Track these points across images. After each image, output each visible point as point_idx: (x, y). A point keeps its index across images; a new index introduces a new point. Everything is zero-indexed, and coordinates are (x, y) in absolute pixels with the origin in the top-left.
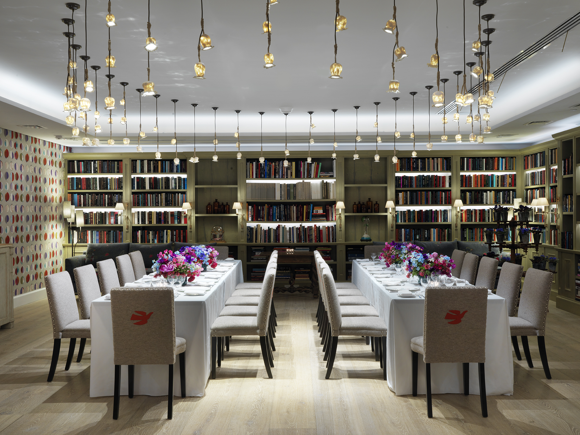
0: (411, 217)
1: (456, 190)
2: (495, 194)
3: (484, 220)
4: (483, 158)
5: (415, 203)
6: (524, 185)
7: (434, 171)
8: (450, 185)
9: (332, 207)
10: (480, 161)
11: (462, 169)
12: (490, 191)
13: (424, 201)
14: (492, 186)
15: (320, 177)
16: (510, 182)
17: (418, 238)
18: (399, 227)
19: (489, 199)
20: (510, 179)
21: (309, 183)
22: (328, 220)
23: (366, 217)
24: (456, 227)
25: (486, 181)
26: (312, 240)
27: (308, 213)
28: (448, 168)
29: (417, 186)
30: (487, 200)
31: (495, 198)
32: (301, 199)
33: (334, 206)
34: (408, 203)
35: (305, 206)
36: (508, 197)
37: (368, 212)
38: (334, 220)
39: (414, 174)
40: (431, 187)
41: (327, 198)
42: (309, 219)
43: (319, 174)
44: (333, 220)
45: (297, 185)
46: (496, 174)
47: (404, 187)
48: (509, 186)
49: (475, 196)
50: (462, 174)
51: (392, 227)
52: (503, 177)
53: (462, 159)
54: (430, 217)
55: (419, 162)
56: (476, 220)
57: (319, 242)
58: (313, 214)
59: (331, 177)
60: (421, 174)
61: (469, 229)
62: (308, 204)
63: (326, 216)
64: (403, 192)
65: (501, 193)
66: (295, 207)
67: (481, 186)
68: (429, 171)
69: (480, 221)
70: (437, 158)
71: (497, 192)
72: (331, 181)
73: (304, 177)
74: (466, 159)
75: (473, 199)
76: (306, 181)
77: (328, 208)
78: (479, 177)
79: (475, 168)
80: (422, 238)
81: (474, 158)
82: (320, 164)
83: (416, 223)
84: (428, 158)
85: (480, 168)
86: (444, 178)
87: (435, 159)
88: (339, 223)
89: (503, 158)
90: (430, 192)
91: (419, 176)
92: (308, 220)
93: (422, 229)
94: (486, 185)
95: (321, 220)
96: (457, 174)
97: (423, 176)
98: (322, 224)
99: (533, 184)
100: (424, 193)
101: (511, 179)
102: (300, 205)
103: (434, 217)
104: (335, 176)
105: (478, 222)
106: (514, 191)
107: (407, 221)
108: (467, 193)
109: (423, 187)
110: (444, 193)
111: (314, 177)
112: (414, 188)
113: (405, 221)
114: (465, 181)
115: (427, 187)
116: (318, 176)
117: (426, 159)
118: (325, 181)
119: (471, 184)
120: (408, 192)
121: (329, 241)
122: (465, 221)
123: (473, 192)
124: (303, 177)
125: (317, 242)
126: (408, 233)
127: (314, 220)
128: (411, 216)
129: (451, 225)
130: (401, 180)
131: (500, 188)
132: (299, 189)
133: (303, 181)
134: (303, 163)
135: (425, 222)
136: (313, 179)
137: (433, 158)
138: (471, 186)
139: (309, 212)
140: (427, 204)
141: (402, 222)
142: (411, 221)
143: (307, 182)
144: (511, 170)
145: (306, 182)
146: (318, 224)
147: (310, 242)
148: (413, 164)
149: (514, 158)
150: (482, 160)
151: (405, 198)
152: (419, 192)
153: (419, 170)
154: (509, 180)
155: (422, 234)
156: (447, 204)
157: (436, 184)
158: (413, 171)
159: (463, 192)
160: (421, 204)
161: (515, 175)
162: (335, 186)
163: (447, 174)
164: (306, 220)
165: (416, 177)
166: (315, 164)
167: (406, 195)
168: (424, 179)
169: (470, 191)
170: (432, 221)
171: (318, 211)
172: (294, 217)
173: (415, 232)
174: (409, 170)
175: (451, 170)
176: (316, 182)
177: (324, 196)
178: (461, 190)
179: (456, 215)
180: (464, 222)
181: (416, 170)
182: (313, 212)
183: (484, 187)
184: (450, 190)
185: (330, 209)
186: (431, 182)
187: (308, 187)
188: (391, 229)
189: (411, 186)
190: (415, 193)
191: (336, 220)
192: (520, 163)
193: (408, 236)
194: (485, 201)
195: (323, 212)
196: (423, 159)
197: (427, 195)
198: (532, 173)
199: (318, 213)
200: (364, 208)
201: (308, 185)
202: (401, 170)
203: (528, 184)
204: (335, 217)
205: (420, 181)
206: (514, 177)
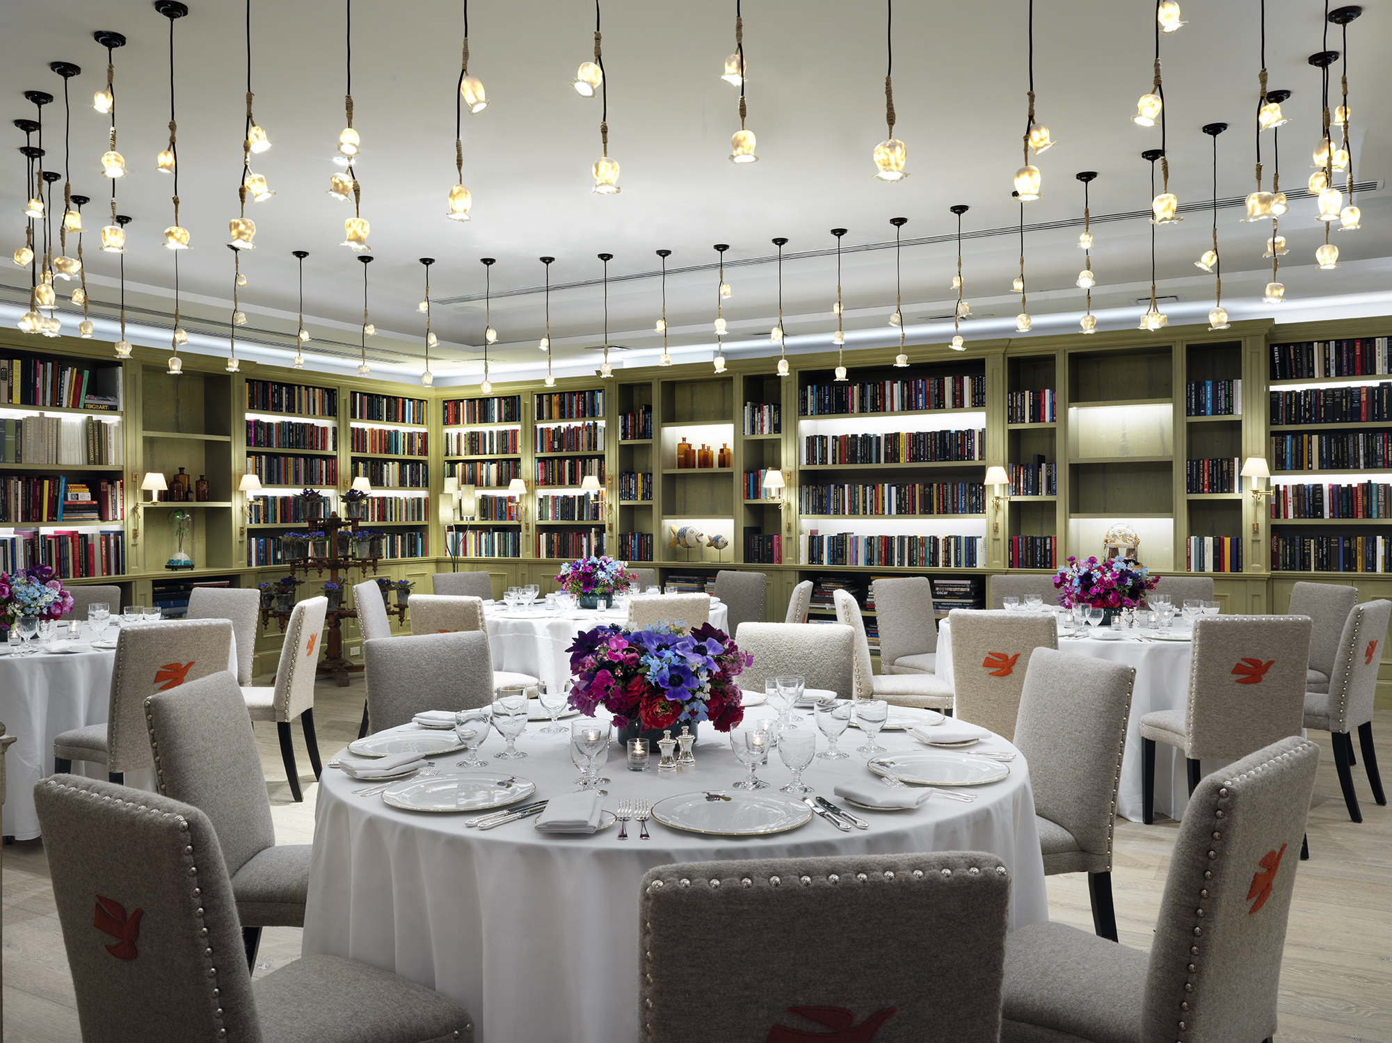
0: (270, 512)
1: (344, 458)
2: (400, 469)
3: (384, 519)
4: (384, 397)
5: (276, 482)
6: (442, 452)
7: (308, 415)
8: (335, 447)
9: (114, 486)
10: (379, 402)
11: (353, 416)
12: (393, 461)
13: (291, 478)
14: (396, 453)
15: (84, 408)
16: (420, 446)
17: (279, 557)
18: (252, 533)
19: (391, 478)
20: (420, 440)
21: (58, 420)
22: (103, 517)
23: (182, 511)
25: (389, 442)
26: (66, 570)
27: (53, 501)
28: (332, 412)
29: (279, 446)
30: (388, 478)
31: (400, 477)
32: (36, 462)
33: (118, 482)
34: (264, 481)
35: (46, 483)
36: (416, 474)
37: (187, 500)
38: (119, 518)
39: (274, 419)
40: (304, 449)
41: (101, 463)
42: (56, 516)
43: (82, 400)
44: (116, 520)
45: (26, 423)
46: (403, 429)
47: (258, 446)
48: (419, 455)
49: (372, 470)
50: (354, 424)
51: (242, 534)
52: (411, 435)
53: (354, 394)
55: (284, 392)
56: (373, 520)
57: (86, 576)
58: (66, 503)
59: (113, 409)
60: (287, 419)
62: (53, 476)
63: (100, 509)
64: (254, 457)
65: (408, 466)
66: (20, 482)
67: (381, 452)
68: (300, 414)
69: (379, 520)
70: (314, 388)
71: (403, 463)
72: (111, 420)
73: (44, 404)
74: (358, 395)
75: (370, 476)
76: (48, 414)
77: (107, 488)
78: (378, 432)
79: (373, 415)
81: (370, 395)
82: (86, 373)
83: (279, 525)
84: (299, 387)
85: (380, 415)
86: (324, 429)
87: (311, 389)
88: (131, 527)
89: (410, 400)
90: (303, 459)
91: (283, 422)
92: (53, 518)
94: (388, 451)
95: (87, 520)
96: (346, 424)
97: (290, 423)
98: (91, 528)
99: (474, 452)
100: (291, 459)
101: (422, 440)
102: (33, 479)
104: (121, 408)
105: (376, 523)
106: (425, 463)
107: (262, 521)
108: (360, 463)
109: (289, 448)
110: (324, 462)
111: (68, 407)
112: (274, 449)
113: (259, 522)
114: (358, 438)
115: (296, 448)
116: (81, 406)
117: (296, 387)
118: (95, 417)
119: (366, 446)
120: (264, 457)
121: (109, 573)
123: (369, 463)
124: (41, 402)
125: (82, 576)
126: (261, 547)
127: (69, 520)
128: (270, 508)
130: (251, 429)
131: (407, 457)
132: (30, 434)
133: (42, 415)
134: (42, 365)
135: (295, 522)
136: (67, 410)
137: (307, 388)
138: (366, 451)
139: (57, 497)
140: (297, 483)
141: (253, 522)
142: (270, 521)
143: (53, 419)
144: (420, 423)
145: (48, 418)
146: (82, 529)
148: (273, 396)
149: (425, 403)
150: (381, 401)
151: (258, 471)
152: (283, 458)
153: (284, 409)
154: (418, 443)
156: (329, 483)
157: (311, 443)
158: (273, 410)
159: (355, 461)
160: (286, 484)
161: (425, 435)
162: (121, 433)
163: (326, 423)
164: (48, 520)
165: (278, 425)
166: (72, 372)
167: (260, 462)
168: (291, 431)
169: (364, 460)
171: (80, 494)
172: (17, 512)
173: (274, 545)
174: (265, 408)
175: (336, 416)
176: (73, 420)
177: (92, 456)
178: (352, 458)
181: (277, 409)
182: (66, 498)
183: (385, 453)
184: (334, 457)
185: (110, 490)
186: (304, 437)
187: (55, 431)
188: (239, 539)
189: (269, 445)
190: (275, 460)
191: (123, 519)
192: (434, 413)
193: (262, 554)
194: (385, 481)
195: (92, 499)
196: (290, 387)
197: (296, 465)
198: (472, 433)
199: (80, 499)
200: (179, 490)
201: (55, 427)
202: (252, 407)
203: (455, 451)
204: (122, 510)
205: (284, 434)
206: (424, 437)
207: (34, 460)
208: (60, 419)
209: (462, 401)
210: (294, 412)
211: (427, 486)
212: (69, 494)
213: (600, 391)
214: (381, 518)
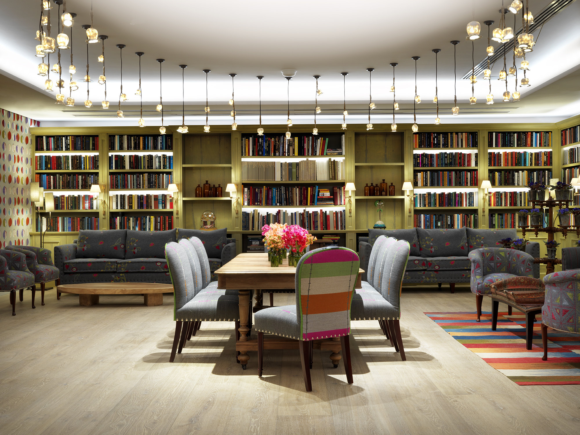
0: (432, 201)
1: (483, 169)
2: (528, 175)
3: (515, 204)
4: (514, 133)
5: (436, 185)
6: (561, 163)
7: (458, 147)
8: (476, 164)
9: (340, 189)
10: (511, 136)
11: (490, 145)
12: (523, 170)
13: (446, 182)
14: (525, 165)
15: (326, 155)
16: (545, 160)
17: (439, 225)
18: (417, 212)
19: (521, 180)
20: (545, 156)
22: (335, 204)
23: (380, 200)
24: (484, 212)
25: (518, 159)
26: (317, 227)
27: (313, 196)
28: (475, 145)
29: (438, 165)
30: (518, 181)
31: (528, 179)
32: (305, 180)
33: (343, 188)
34: (429, 184)
35: (309, 189)
36: (542, 177)
37: (381, 195)
38: (343, 204)
39: (435, 152)
40: (455, 166)
41: (335, 179)
42: (314, 203)
43: (325, 151)
44: (342, 205)
45: (300, 163)
46: (531, 151)
47: (424, 167)
48: (544, 165)
49: (505, 176)
50: (490, 151)
51: (410, 212)
52: (537, 155)
53: (490, 134)
54: (453, 201)
55: (441, 137)
56: (506, 205)
57: (326, 230)
58: (319, 197)
59: (340, 154)
60: (443, 151)
61: (498, 214)
62: (313, 185)
63: (334, 199)
64: (422, 172)
65: (535, 173)
66: (298, 189)
67: (512, 165)
68: (452, 147)
69: (511, 205)
70: (462, 133)
71: (530, 171)
72: (339, 159)
74: (494, 133)
75: (503, 180)
76: (310, 159)
78: (510, 154)
79: (506, 144)
80: (444, 225)
81: (504, 133)
82: (327, 139)
83: (438, 207)
84: (451, 133)
85: (511, 144)
86: (469, 155)
87: (460, 134)
88: (348, 208)
89: (537, 132)
90: (454, 172)
91: (441, 153)
92: (313, 204)
93: (444, 215)
94: (518, 163)
95: (328, 205)
96: (485, 151)
97: (446, 153)
98: (329, 209)
99: (572, 161)
100: (446, 173)
101: (547, 157)
102: (303, 187)
103: (458, 201)
104: (344, 153)
105: (508, 207)
106: (550, 170)
107: (427, 205)
108: (496, 172)
109: (445, 166)
110: (469, 173)
111: (319, 155)
112: (435, 168)
113: (425, 206)
114: (494, 159)
115: (450, 166)
116: (325, 154)
117: (449, 134)
118: (333, 159)
119: (501, 162)
120: (429, 172)
121: (337, 228)
122: (494, 205)
123: (503, 172)
124: (307, 154)
125: (324, 229)
126: (428, 219)
127: (320, 205)
128: (432, 199)
129: (477, 210)
130: (420, 158)
131: (534, 167)
132: (302, 168)
133: (307, 159)
134: (307, 139)
135: (448, 206)
137: (457, 133)
138: (501, 165)
139: (314, 195)
140: (450, 185)
141: (422, 206)
142: (432, 206)
143: (312, 161)
144: (546, 146)
145: (310, 161)
146: (325, 209)
147: (315, 230)
148: (434, 139)
149: (550, 133)
150: (513, 136)
151: (424, 180)
152: (441, 172)
153: (441, 146)
154: (544, 158)
155: (444, 221)
156: (473, 185)
157: (460, 163)
158: (433, 147)
159: (491, 171)
160: (443, 186)
161: (550, 153)
162: (344, 165)
163: (473, 151)
164: (310, 205)
165: (438, 155)
166: (321, 139)
167: (426, 175)
168: (446, 157)
169: (499, 171)
170: (455, 206)
171: (325, 193)
172: (297, 201)
173: (436, 218)
174: (429, 146)
175: (477, 147)
176: (322, 162)
177: (331, 176)
178: (489, 170)
179: (484, 199)
180: (493, 207)
181: (436, 146)
182: (318, 195)
183: (516, 166)
184: (477, 170)
185: (338, 191)
186: (455, 160)
187: (313, 166)
188: (408, 214)
189: (432, 165)
190: (436, 174)
191: (345, 204)
192: (556, 138)
193: (428, 223)
194: (516, 182)
195: (331, 195)
196: (445, 134)
197: (450, 175)
198: (571, 149)
199: (325, 196)
200: (377, 191)
201: (313, 164)
202: (420, 147)
203: (566, 162)
204: (344, 200)
205: (442, 159)
206: (549, 155)
207: (304, 179)
208: (315, 161)
210: (448, 147)
212: (320, 193)
214: (513, 204)
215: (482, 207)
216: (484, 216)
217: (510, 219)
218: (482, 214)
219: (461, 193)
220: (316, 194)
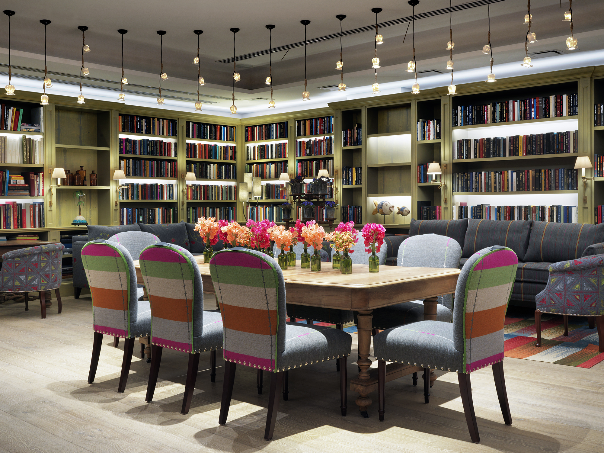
0: (135, 193)
1: (182, 160)
2: (218, 168)
3: (208, 198)
4: (208, 124)
5: (139, 175)
6: (245, 157)
7: (159, 135)
8: (176, 155)
9: (38, 176)
10: (204, 128)
11: (188, 136)
12: (214, 163)
13: (148, 173)
14: (216, 158)
15: (20, 131)
16: (231, 154)
17: (141, 219)
18: (122, 205)
19: (212, 174)
20: (231, 151)
21: (5, 138)
22: (32, 194)
23: (81, 191)
24: (183, 205)
25: (210, 151)
26: (10, 225)
27: (2, 184)
28: (174, 133)
29: (141, 154)
30: (210, 174)
31: (218, 173)
33: (41, 174)
34: (131, 174)
36: (229, 171)
38: (41, 195)
39: (137, 138)
40: (157, 155)
41: (30, 163)
42: (4, 193)
43: (19, 126)
44: (39, 195)
46: (220, 144)
47: (127, 154)
48: (230, 160)
49: (200, 169)
50: (188, 141)
51: (116, 205)
52: (225, 148)
53: (188, 123)
54: (155, 193)
55: (144, 122)
56: (200, 199)
57: (21, 228)
58: (10, 185)
59: (38, 132)
60: (146, 138)
61: (193, 208)
62: (3, 169)
63: (30, 189)
64: (125, 160)
65: (223, 166)
67: (205, 158)
68: (154, 135)
69: (204, 199)
70: (163, 119)
71: (220, 165)
72: (37, 138)
74: (191, 123)
75: (198, 172)
77: (34, 177)
78: (204, 146)
79: (201, 135)
80: (146, 220)
81: (199, 124)
82: (22, 110)
83: (140, 200)
84: (154, 118)
85: (205, 136)
86: (170, 144)
87: (161, 120)
88: (48, 200)
89: (225, 126)
90: (155, 162)
91: (143, 140)
92: (2, 194)
93: (146, 208)
94: (210, 157)
95: (22, 195)
96: (183, 141)
97: (148, 140)
98: (24, 201)
99: (262, 157)
100: (148, 162)
101: (232, 151)
103: (159, 193)
104: (42, 131)
105: (202, 200)
106: (234, 165)
107: (130, 198)
108: (192, 164)
109: (147, 155)
110: (169, 163)
111: (11, 130)
112: (138, 156)
113: (128, 198)
114: (191, 149)
115: (152, 155)
116: (19, 129)
117: (152, 119)
118: (28, 136)
119: (196, 154)
120: (131, 160)
121: (35, 226)
122: (191, 199)
123: (198, 164)
125: (18, 228)
126: (130, 214)
127: (12, 195)
128: (135, 191)
129: (176, 203)
130: (123, 143)
131: (222, 161)
135: (151, 199)
136: (10, 132)
137: (158, 119)
138: (196, 158)
139: (5, 182)
140: (152, 176)
141: (125, 199)
142: (135, 198)
143: (2, 137)
144: (231, 141)
146: (19, 201)
147: (6, 228)
148: (137, 124)
149: (234, 128)
150: (206, 127)
151: (127, 168)
152: (143, 161)
153: (144, 132)
154: (230, 153)
155: (146, 215)
156: (172, 177)
157: (161, 152)
158: (137, 133)
159: (189, 163)
160: (145, 176)
161: (235, 147)
162: (42, 145)
163: (172, 140)
165: (140, 141)
166: (13, 110)
167: (129, 163)
168: (149, 145)
169: (195, 163)
170: (157, 199)
171: (18, 181)
173: (138, 213)
174: (132, 131)
175: (177, 136)
176: (14, 138)
177: (25, 159)
178: (187, 161)
179: (183, 191)
180: (190, 201)
181: (139, 132)
182: (10, 182)
183: (208, 158)
184: (176, 161)
185: (35, 178)
186: (157, 148)
187: (3, 144)
188: (114, 208)
189: (135, 153)
190: (139, 162)
191: (43, 195)
192: (240, 134)
193: (130, 218)
194: (208, 175)
195: (26, 183)
196: (148, 119)
197: (152, 165)
198: (261, 146)
199: (18, 183)
200: (78, 179)
201: (3, 142)
202: (124, 131)
203: (252, 157)
204: (43, 190)
205: (144, 147)
206: (234, 149)
208: (6, 137)
209: (256, 126)
210: (150, 133)
211: (236, 179)
212: (12, 181)
213: (333, 117)
214: (206, 197)
215: (181, 200)
216: (183, 209)
217: (202, 213)
218: (181, 208)
219: (162, 185)
220: (7, 181)
